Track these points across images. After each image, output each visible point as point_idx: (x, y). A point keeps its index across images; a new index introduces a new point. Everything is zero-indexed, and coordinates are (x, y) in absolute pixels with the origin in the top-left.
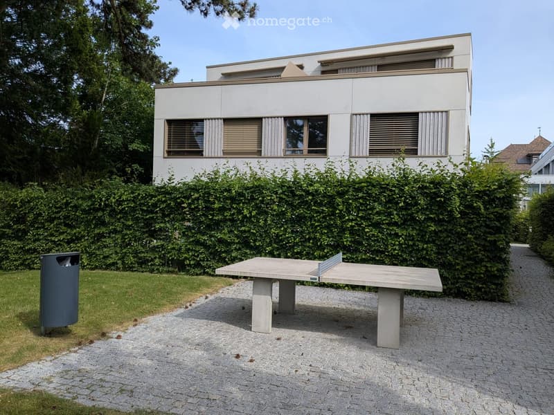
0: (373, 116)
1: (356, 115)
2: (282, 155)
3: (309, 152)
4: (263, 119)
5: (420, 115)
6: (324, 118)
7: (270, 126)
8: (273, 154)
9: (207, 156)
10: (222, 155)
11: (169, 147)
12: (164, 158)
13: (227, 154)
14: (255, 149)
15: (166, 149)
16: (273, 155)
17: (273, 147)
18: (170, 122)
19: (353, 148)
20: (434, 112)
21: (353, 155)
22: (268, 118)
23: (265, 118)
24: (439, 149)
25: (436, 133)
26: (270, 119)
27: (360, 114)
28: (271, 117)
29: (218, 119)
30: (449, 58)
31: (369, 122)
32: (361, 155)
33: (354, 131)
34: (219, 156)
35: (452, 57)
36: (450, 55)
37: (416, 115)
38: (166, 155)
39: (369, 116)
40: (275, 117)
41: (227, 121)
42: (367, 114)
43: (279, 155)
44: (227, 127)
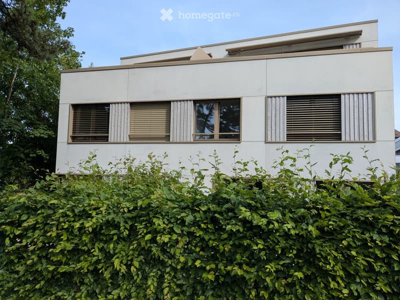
0: (290, 98)
1: (271, 97)
2: (192, 140)
3: (221, 137)
4: (172, 103)
5: (343, 96)
6: (237, 102)
7: (179, 110)
8: (182, 139)
9: (112, 141)
10: (128, 141)
11: (74, 132)
12: (68, 143)
13: (134, 139)
14: (163, 133)
15: (71, 134)
16: (182, 141)
17: (182, 131)
18: (75, 107)
19: (269, 133)
20: (358, 94)
21: (269, 140)
22: (177, 101)
23: (173, 101)
24: (366, 133)
25: (361, 116)
26: (179, 103)
27: (275, 97)
28: (180, 101)
29: (124, 103)
30: (356, 44)
31: (286, 105)
32: (278, 140)
33: (269, 115)
34: (125, 141)
35: (360, 44)
36: (357, 42)
37: (338, 96)
38: (70, 141)
39: (285, 98)
40: (184, 101)
41: (133, 105)
42: (283, 96)
43: (188, 140)
44: (133, 111)
